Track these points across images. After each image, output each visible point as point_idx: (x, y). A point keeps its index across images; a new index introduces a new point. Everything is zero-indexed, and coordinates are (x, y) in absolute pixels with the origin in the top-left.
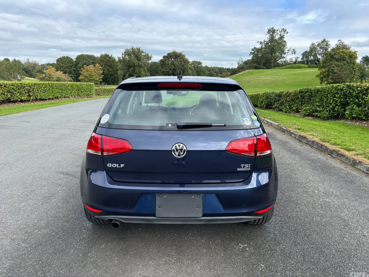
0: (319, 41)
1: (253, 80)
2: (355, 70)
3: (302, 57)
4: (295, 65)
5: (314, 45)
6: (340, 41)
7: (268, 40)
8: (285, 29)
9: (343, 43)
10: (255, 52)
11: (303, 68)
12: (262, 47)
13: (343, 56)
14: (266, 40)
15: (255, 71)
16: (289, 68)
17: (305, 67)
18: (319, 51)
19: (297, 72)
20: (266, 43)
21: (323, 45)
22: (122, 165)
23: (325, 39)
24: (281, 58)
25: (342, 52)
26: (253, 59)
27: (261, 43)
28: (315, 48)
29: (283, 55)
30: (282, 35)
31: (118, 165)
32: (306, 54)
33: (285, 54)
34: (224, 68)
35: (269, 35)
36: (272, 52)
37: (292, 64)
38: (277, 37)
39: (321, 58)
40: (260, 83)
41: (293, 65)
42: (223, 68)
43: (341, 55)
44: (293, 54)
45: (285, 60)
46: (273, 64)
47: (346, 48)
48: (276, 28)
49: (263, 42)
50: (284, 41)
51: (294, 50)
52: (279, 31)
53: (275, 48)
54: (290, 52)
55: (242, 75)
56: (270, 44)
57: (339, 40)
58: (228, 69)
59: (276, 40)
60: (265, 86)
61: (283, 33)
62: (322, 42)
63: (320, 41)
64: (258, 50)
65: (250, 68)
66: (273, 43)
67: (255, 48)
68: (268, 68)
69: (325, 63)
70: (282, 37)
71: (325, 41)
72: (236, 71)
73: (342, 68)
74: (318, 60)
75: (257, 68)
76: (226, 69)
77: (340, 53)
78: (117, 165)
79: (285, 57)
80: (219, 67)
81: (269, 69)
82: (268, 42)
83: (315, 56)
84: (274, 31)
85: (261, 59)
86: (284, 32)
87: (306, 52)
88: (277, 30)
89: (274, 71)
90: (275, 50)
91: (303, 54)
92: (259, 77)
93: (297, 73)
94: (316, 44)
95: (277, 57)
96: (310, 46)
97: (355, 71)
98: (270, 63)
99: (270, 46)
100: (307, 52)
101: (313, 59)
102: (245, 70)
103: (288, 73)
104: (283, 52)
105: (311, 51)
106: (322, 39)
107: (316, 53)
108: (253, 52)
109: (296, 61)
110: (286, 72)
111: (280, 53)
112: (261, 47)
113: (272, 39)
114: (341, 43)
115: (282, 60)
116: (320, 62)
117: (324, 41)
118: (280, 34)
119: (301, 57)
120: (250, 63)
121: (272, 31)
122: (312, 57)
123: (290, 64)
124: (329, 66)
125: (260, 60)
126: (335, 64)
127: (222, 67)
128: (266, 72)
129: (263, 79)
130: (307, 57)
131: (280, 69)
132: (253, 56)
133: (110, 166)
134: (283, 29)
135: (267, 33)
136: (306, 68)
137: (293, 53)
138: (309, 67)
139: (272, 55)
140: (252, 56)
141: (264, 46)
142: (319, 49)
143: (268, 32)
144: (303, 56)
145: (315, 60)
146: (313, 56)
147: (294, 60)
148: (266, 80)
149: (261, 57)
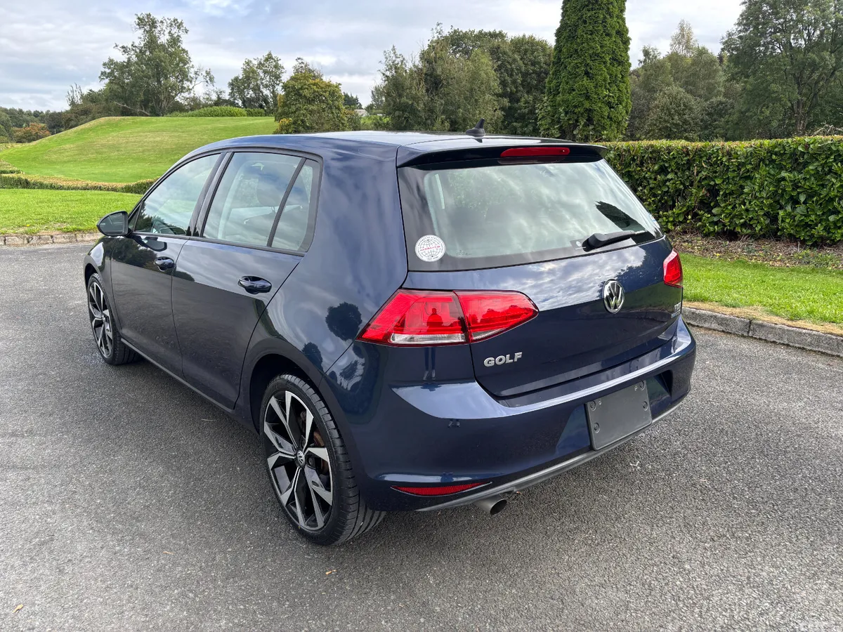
0: (260, 58)
1: (127, 142)
2: (343, 122)
3: (230, 91)
4: (218, 107)
5: (251, 65)
6: (300, 61)
7: (142, 45)
8: (179, 21)
9: (306, 66)
10: (113, 71)
11: (237, 115)
12: (129, 59)
13: (317, 91)
14: (136, 44)
15: (124, 119)
16: (205, 115)
17: (242, 115)
18: (263, 79)
19: (230, 126)
20: (138, 51)
21: (270, 66)
22: (518, 355)
23: (270, 54)
24: (182, 89)
25: (314, 84)
26: (111, 90)
27: (125, 49)
28: (254, 72)
29: (186, 84)
30: (175, 35)
31: (508, 356)
32: (236, 85)
33: (191, 82)
34: (25, 110)
35: (142, 30)
36: (158, 74)
37: (211, 106)
38: (164, 39)
39: (269, 94)
40: (148, 150)
41: (215, 107)
42: (21, 111)
43: (315, 91)
44: (207, 82)
45: (192, 95)
46: (164, 103)
47: (314, 76)
48: (158, 18)
49: (131, 47)
50: (183, 50)
51: (208, 73)
52: (165, 24)
53: (163, 64)
54: (201, 78)
55: (90, 129)
56: (148, 53)
57: (299, 59)
58: (37, 114)
59: (163, 45)
60: (161, 158)
61: (175, 30)
62: (267, 60)
63: (262, 56)
64: (123, 68)
65: (108, 112)
66: (157, 53)
67: (111, 61)
68: (155, 113)
69: (287, 105)
70: (175, 41)
71: (273, 59)
72: (70, 120)
73: (320, 117)
74: (265, 100)
75: (125, 113)
76: (29, 114)
77: (312, 87)
78: (506, 359)
79: (191, 87)
80: (8, 107)
81: (158, 115)
82: (143, 49)
83: (257, 89)
84: (153, 24)
85: (133, 90)
86: (179, 27)
87: (236, 79)
88: (162, 22)
89: (175, 121)
90: (164, 68)
91: (231, 85)
92: (141, 136)
93: (228, 127)
94: (256, 62)
95: (173, 87)
96: (242, 66)
97: (343, 124)
98: (159, 101)
99: (149, 59)
100: (240, 80)
101: (253, 95)
102: (94, 118)
103: (209, 127)
104: (184, 76)
105: (246, 77)
106: (265, 54)
107: (257, 84)
108: (108, 71)
109: (219, 98)
110: (203, 124)
111: (177, 78)
112: (126, 60)
113: (152, 43)
114: (303, 65)
115: (186, 95)
116: (268, 103)
117: (269, 58)
118: (170, 33)
119: (228, 90)
120: (107, 100)
121: (148, 23)
122: (251, 92)
123: (206, 105)
124: (295, 112)
125: (132, 92)
126: (305, 109)
127: (17, 108)
128: (155, 123)
129: (152, 139)
130: (241, 92)
131: (186, 116)
132: (111, 82)
133: (492, 363)
134: (174, 21)
135: (138, 27)
136: (244, 116)
137: (208, 79)
138: (250, 114)
139: (159, 82)
140: (107, 81)
141: (134, 59)
142: (262, 75)
143: (138, 24)
144: (232, 89)
145: (258, 99)
146: (254, 90)
147: (214, 97)
148: (161, 142)
149: (133, 85)
